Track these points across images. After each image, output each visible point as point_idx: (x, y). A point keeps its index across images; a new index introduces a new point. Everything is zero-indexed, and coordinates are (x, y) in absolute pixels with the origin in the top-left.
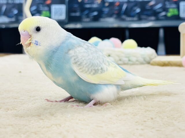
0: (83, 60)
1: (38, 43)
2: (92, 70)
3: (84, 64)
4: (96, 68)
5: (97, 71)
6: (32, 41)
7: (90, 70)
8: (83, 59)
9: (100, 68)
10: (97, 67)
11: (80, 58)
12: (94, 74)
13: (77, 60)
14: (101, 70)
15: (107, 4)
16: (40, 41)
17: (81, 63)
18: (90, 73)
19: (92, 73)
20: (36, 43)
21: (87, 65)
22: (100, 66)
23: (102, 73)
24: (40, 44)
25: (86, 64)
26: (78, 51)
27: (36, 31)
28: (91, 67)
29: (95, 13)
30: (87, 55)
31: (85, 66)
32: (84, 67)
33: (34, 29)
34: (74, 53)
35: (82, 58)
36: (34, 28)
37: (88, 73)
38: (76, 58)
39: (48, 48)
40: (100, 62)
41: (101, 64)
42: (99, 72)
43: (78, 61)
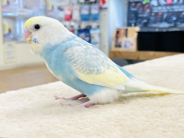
0: (79, 59)
1: (36, 41)
2: (86, 70)
3: (79, 62)
4: (92, 69)
5: (92, 71)
6: (32, 38)
7: (84, 69)
8: (79, 57)
9: (96, 69)
10: (92, 67)
11: (76, 56)
12: (88, 74)
13: (72, 57)
14: (96, 71)
15: (153, 14)
16: (38, 38)
17: (76, 61)
18: (83, 72)
19: (86, 73)
20: (35, 41)
21: (82, 64)
22: (96, 67)
23: (97, 74)
24: (39, 42)
25: (81, 62)
26: (75, 50)
27: (35, 28)
28: (85, 66)
29: (145, 21)
30: (84, 55)
31: (80, 64)
32: (78, 65)
33: (33, 27)
34: (71, 51)
35: (77, 57)
36: (33, 25)
37: (82, 71)
38: (72, 56)
39: (46, 46)
40: (98, 63)
41: (98, 66)
42: (94, 73)
43: (73, 59)
